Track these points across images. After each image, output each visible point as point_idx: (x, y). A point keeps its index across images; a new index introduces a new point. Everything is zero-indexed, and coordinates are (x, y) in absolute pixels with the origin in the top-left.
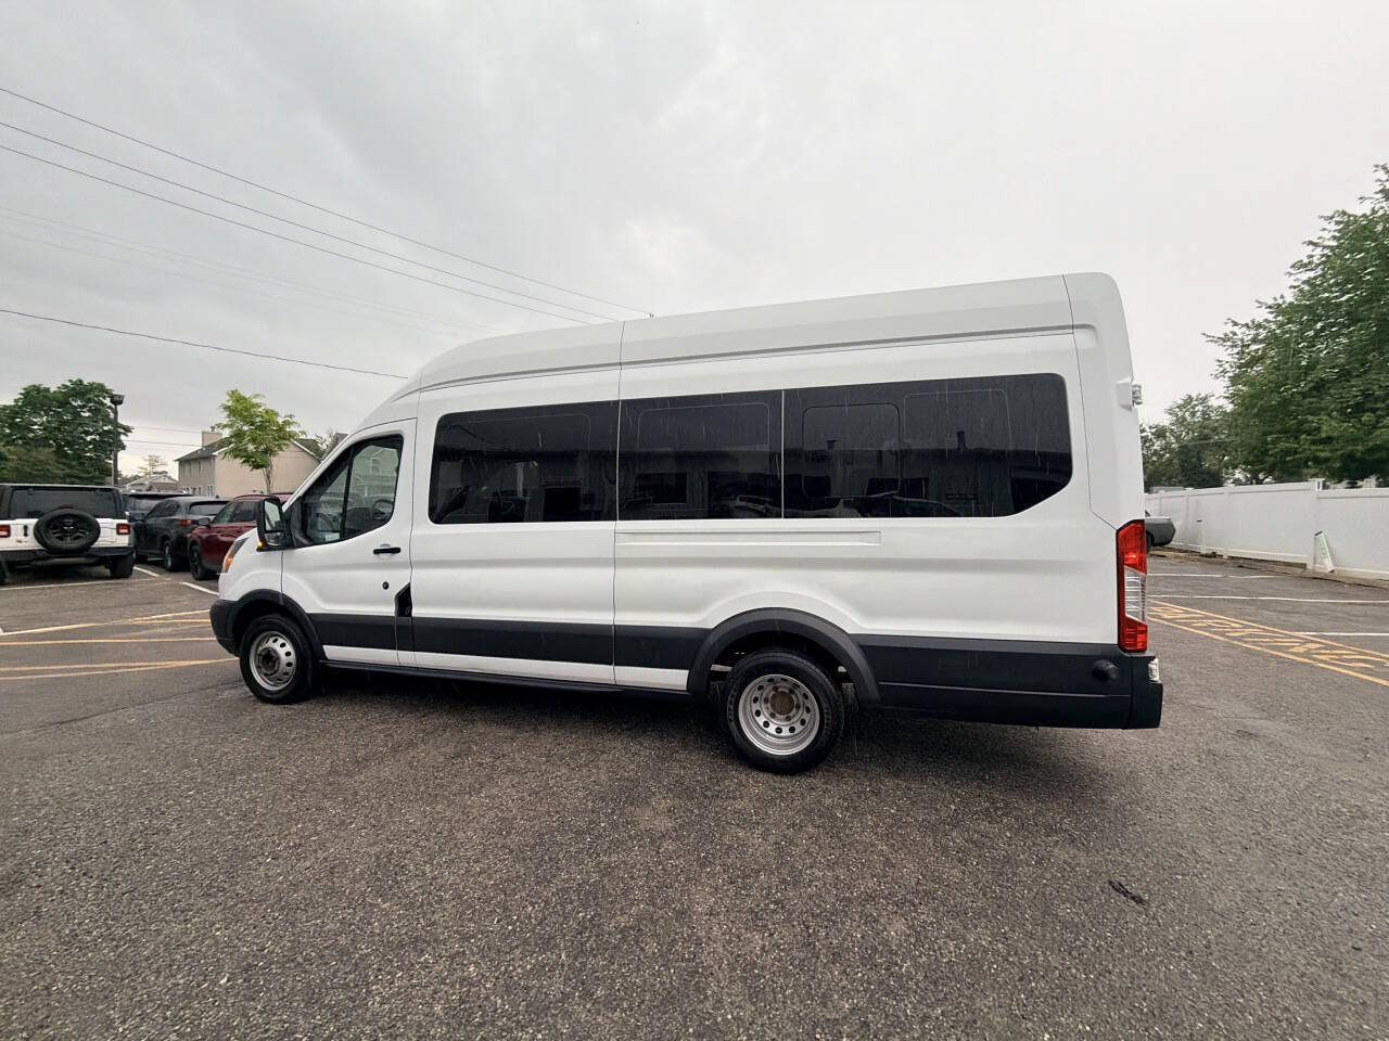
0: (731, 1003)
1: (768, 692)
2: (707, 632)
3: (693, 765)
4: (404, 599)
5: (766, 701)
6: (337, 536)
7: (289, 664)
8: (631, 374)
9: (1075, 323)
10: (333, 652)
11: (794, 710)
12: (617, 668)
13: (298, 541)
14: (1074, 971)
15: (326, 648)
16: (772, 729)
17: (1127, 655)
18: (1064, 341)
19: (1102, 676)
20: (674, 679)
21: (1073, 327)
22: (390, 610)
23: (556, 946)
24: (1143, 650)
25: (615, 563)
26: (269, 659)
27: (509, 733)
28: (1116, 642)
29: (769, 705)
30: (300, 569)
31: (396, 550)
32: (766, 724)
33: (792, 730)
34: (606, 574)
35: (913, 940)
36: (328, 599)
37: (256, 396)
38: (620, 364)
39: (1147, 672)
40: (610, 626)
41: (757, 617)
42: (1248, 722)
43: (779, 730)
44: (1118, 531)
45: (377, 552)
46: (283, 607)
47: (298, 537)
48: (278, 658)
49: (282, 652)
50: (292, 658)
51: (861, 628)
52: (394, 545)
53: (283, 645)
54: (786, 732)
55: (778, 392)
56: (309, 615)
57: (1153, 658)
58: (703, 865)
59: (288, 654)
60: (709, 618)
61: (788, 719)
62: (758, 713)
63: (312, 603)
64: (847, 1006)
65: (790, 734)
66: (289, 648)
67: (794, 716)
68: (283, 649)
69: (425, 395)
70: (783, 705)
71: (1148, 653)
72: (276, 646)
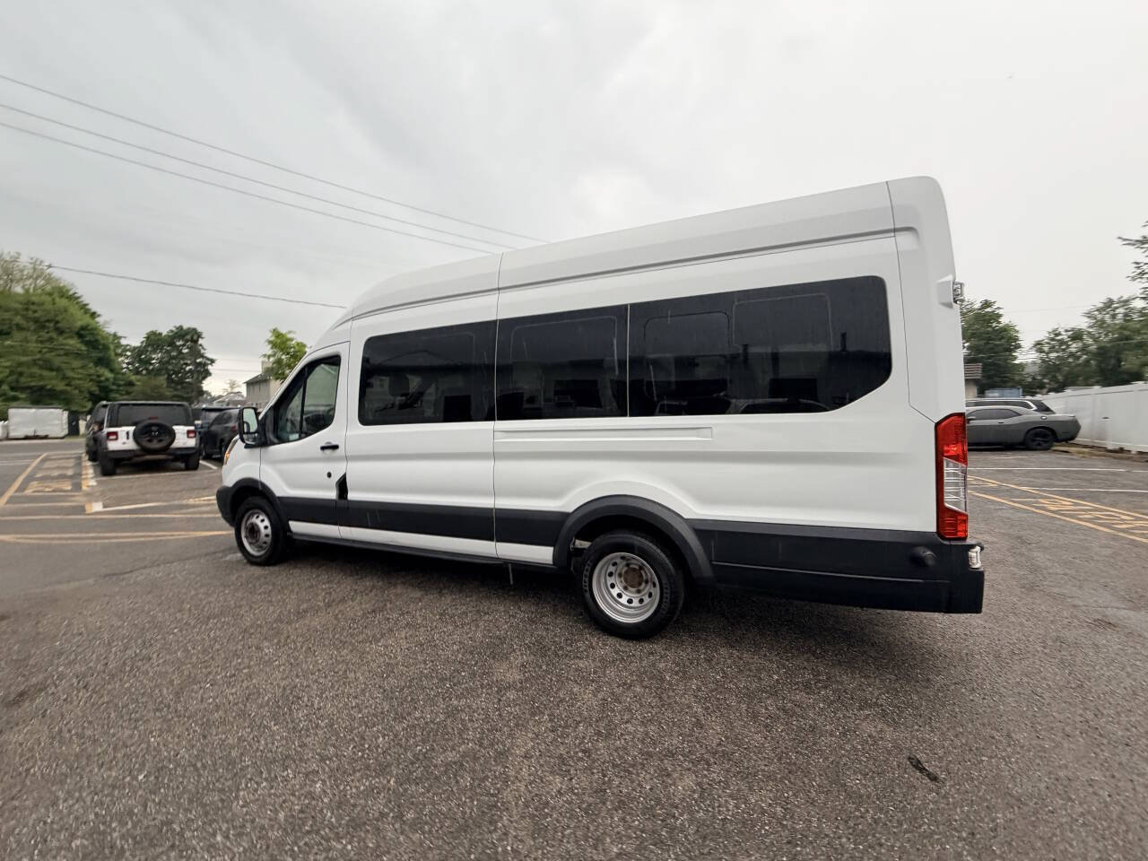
0: (515, 837)
1: (622, 567)
2: (565, 515)
3: (555, 628)
4: (342, 486)
5: (620, 575)
6: (296, 436)
7: (267, 536)
8: (507, 297)
9: (897, 226)
10: (297, 527)
11: (644, 584)
12: (498, 544)
13: (270, 440)
14: (844, 840)
15: (291, 523)
16: (624, 600)
17: (946, 543)
18: (887, 243)
19: (918, 562)
20: (542, 554)
21: (895, 230)
22: (332, 494)
23: (390, 773)
24: (964, 539)
25: (495, 456)
26: (253, 531)
27: (418, 594)
28: (933, 528)
29: (622, 579)
30: (273, 462)
31: (335, 447)
32: (620, 595)
33: (641, 601)
34: (487, 465)
35: (696, 796)
36: (292, 485)
37: (290, 332)
38: (499, 289)
39: (966, 560)
40: (491, 509)
41: (607, 503)
42: (1109, 612)
43: (630, 601)
44: (937, 425)
45: (323, 448)
46: (261, 492)
47: (271, 436)
48: (259, 531)
49: (261, 526)
50: (269, 531)
51: (696, 514)
52: (334, 443)
53: (263, 521)
54: (636, 603)
55: (625, 306)
56: (279, 498)
57: (973, 546)
58: (534, 714)
59: (266, 527)
60: (567, 503)
61: (639, 592)
62: (613, 586)
63: (281, 489)
64: (615, 850)
65: (639, 605)
66: (267, 523)
67: (644, 590)
68: (262, 523)
69: (357, 323)
70: (633, 579)
71: (969, 541)
72: (258, 521)
